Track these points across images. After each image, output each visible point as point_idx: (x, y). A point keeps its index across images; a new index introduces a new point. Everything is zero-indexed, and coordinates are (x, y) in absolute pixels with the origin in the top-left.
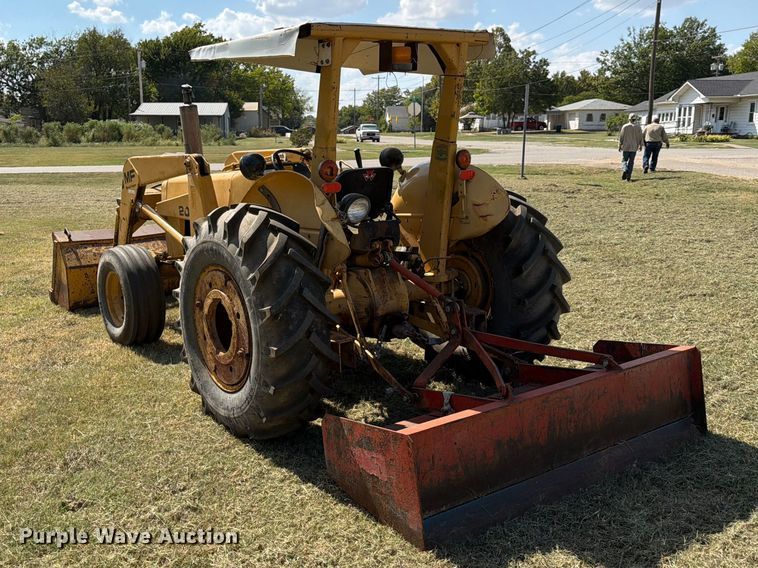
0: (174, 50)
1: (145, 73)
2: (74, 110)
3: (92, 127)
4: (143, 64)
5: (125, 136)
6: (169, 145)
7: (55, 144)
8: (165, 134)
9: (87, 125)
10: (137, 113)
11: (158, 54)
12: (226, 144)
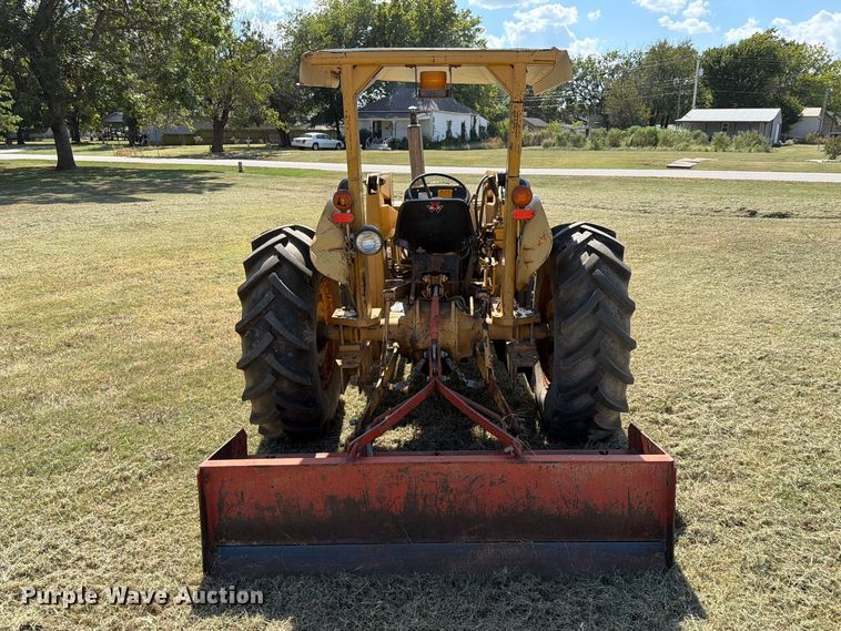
0: (736, 56)
1: (702, 80)
2: (632, 117)
3: (632, 132)
4: (701, 72)
5: (661, 141)
6: (700, 150)
7: (596, 148)
8: (699, 139)
9: (629, 130)
10: (684, 119)
11: (719, 62)
12: (759, 151)
